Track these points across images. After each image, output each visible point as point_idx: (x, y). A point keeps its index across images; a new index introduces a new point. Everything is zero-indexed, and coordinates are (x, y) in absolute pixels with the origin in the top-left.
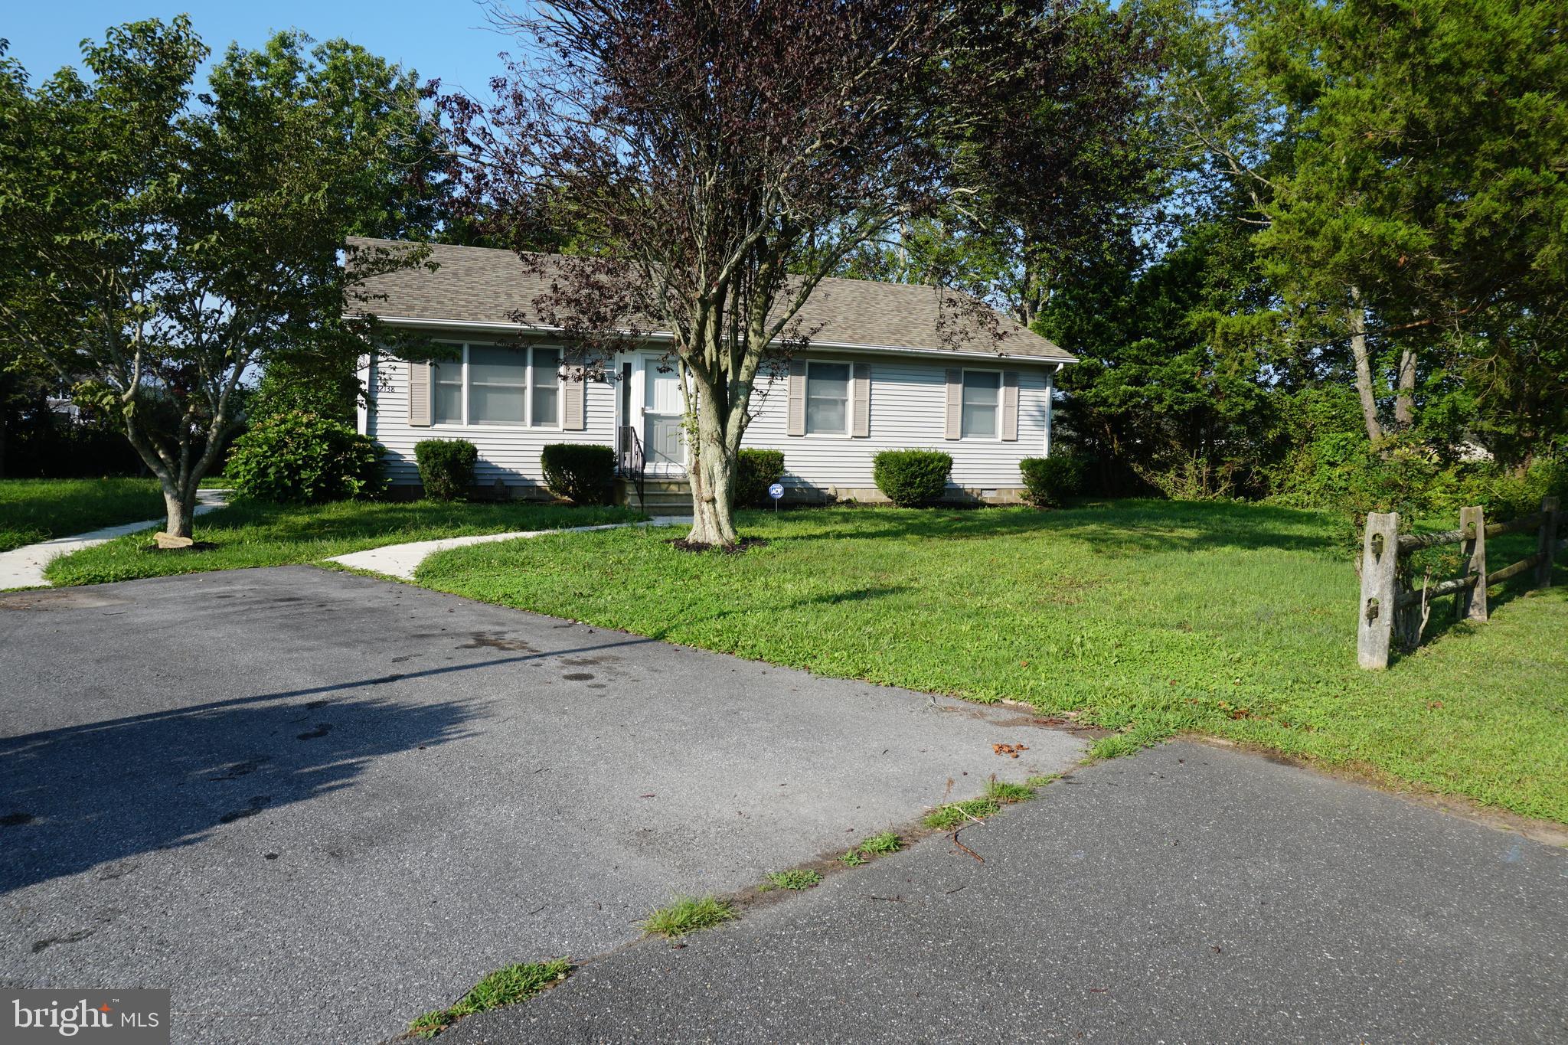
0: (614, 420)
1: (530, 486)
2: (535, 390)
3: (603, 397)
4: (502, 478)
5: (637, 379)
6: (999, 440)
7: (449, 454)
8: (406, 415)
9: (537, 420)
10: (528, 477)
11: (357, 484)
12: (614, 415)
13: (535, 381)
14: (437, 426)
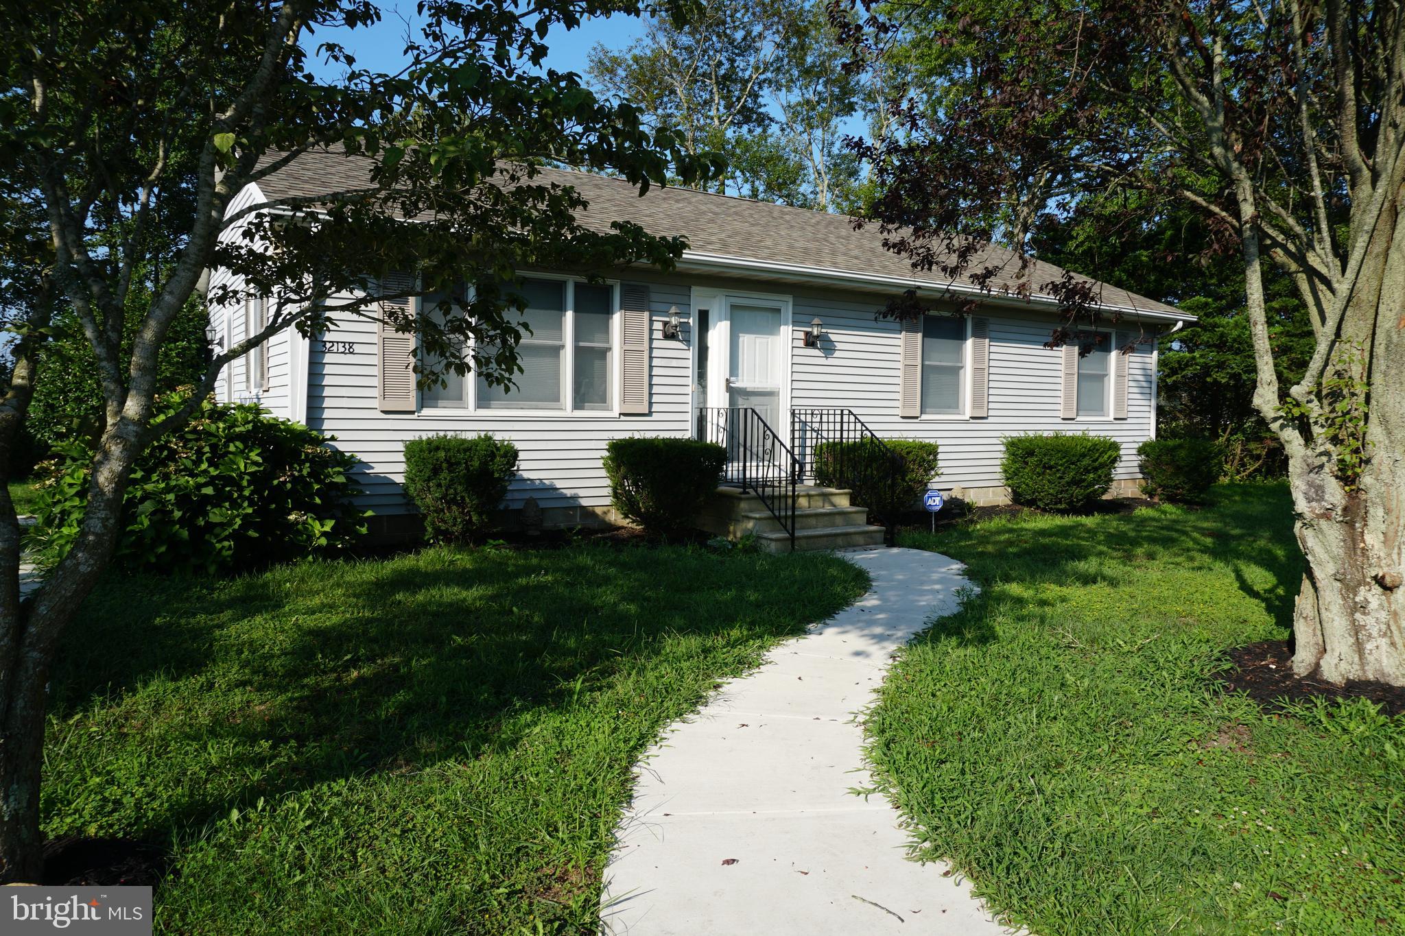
0: (689, 399)
1: (571, 506)
2: (578, 351)
3: (674, 363)
4: (536, 495)
5: (719, 334)
6: (1111, 418)
7: (476, 463)
8: (375, 393)
9: (580, 401)
10: (568, 493)
11: (320, 528)
12: (689, 390)
13: (577, 338)
14: (426, 412)
